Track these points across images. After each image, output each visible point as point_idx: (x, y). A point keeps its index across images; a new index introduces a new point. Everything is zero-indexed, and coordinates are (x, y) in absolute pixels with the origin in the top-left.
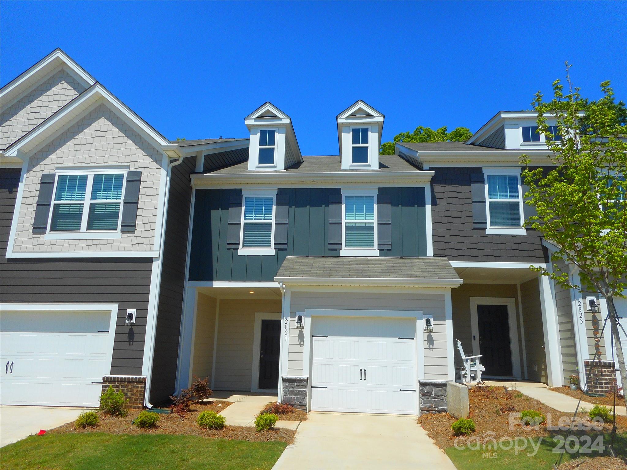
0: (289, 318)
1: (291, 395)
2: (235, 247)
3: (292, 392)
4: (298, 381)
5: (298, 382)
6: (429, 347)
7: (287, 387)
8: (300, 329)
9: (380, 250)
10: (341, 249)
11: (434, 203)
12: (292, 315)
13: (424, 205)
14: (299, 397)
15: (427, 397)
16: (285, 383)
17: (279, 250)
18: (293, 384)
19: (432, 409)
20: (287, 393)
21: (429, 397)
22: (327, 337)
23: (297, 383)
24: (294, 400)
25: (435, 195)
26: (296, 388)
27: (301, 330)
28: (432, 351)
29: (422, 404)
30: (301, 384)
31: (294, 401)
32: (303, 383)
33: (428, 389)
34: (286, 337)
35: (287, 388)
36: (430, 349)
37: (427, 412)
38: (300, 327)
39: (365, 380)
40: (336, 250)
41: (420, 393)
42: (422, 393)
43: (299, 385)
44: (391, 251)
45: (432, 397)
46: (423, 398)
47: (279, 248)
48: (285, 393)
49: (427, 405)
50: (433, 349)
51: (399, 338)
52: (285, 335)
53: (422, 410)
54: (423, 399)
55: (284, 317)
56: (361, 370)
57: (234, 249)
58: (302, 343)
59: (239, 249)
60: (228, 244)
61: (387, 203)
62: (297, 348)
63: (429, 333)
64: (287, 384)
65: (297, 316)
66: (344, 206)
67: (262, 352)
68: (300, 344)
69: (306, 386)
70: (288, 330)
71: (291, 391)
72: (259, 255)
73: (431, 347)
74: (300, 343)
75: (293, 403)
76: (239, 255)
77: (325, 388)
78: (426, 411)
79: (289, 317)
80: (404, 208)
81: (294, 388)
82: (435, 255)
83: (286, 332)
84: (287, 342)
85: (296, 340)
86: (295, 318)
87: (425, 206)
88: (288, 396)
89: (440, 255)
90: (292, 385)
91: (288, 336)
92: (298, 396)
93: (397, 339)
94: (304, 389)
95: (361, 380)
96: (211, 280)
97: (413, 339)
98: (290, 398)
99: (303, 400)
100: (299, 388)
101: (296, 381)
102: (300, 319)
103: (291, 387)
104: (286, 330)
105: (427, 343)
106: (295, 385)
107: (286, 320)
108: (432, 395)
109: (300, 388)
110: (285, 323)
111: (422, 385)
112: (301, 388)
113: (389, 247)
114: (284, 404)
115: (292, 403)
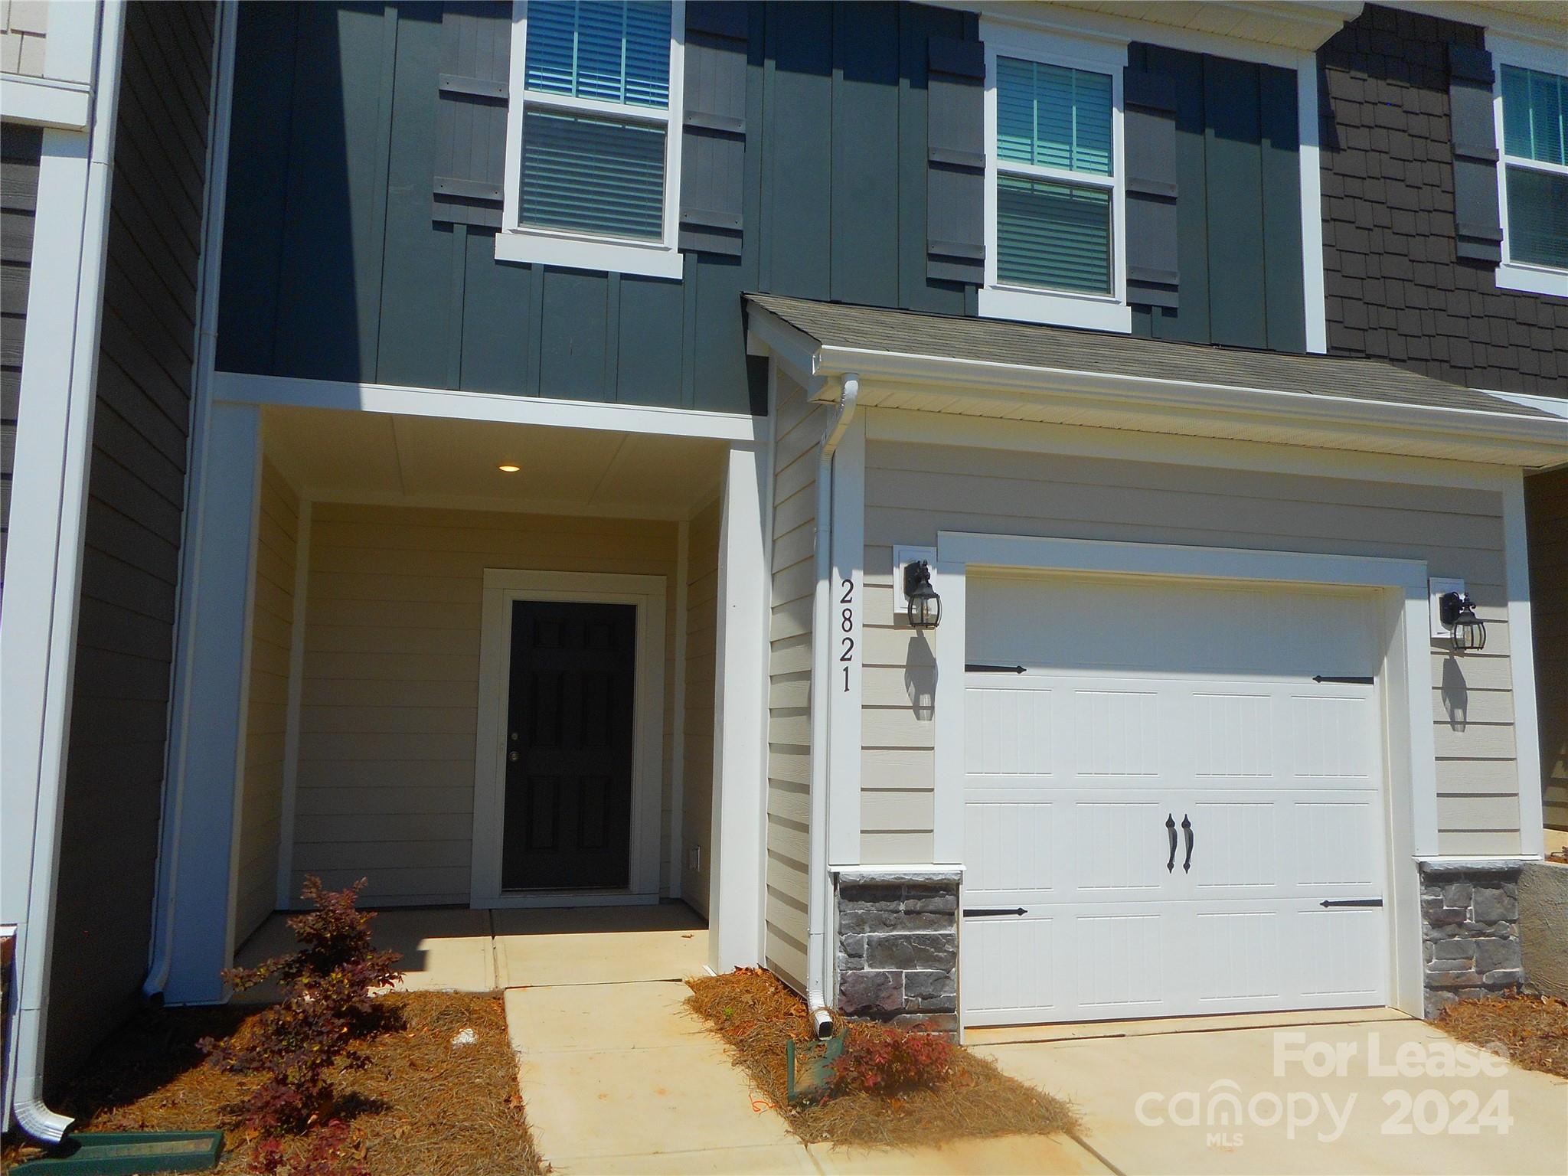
0: (858, 576)
1: (882, 965)
2: (477, 216)
3: (885, 951)
4: (913, 893)
5: (914, 898)
6: (1452, 716)
7: (859, 924)
8: (914, 633)
9: (1137, 307)
10: (982, 286)
11: (1329, 143)
12: (877, 562)
13: (1292, 145)
14: (919, 970)
15: (1449, 929)
16: (851, 904)
17: (705, 257)
18: (892, 906)
19: (1469, 980)
20: (860, 956)
21: (1457, 930)
22: (1020, 670)
23: (911, 902)
24: (897, 987)
25: (1333, 108)
26: (904, 928)
27: (920, 634)
28: (1461, 733)
29: (1434, 961)
30: (931, 907)
31: (895, 992)
32: (937, 899)
33: (1455, 894)
34: (846, 669)
35: (863, 931)
36: (1453, 723)
37: (1450, 995)
38: (919, 622)
39: (1187, 866)
40: (959, 286)
41: (1426, 915)
42: (1435, 913)
43: (919, 913)
44: (1176, 316)
45: (1469, 928)
46: (1435, 934)
47: (707, 249)
48: (850, 956)
49: (1453, 967)
50: (1465, 723)
51: (1319, 679)
52: (843, 659)
53: (1432, 987)
54: (1435, 941)
55: (835, 571)
56: (1170, 824)
57: (473, 229)
58: (925, 700)
59: (499, 230)
60: (440, 198)
61: (1163, 113)
62: (904, 727)
63: (1448, 657)
64: (862, 908)
65: (903, 566)
66: (991, 98)
67: (515, 736)
68: (916, 708)
69: (953, 914)
70: (856, 634)
71: (881, 943)
72: (604, 275)
73: (1459, 714)
74: (916, 700)
75: (893, 1002)
76: (499, 262)
77: (1017, 916)
78: (1448, 988)
79: (858, 568)
80: (1224, 143)
81: (894, 927)
82: (1336, 348)
83: (848, 642)
84: (856, 696)
85: (896, 687)
86: (892, 573)
87: (1297, 150)
88: (867, 969)
89: (1350, 350)
90: (885, 915)
91: (855, 666)
92: (915, 967)
93: (1308, 684)
94: (944, 927)
95: (1170, 866)
96: (352, 373)
97: (1369, 681)
98: (880, 980)
99: (944, 985)
100: (918, 928)
101: (904, 893)
102: (917, 583)
103: (885, 924)
104: (847, 635)
105: (1444, 701)
106: (897, 912)
107: (848, 585)
108: (1468, 921)
109: (925, 928)
110: (843, 601)
111: (1434, 878)
112: (930, 925)
113: (1169, 299)
114: (850, 1010)
115: (888, 1006)
